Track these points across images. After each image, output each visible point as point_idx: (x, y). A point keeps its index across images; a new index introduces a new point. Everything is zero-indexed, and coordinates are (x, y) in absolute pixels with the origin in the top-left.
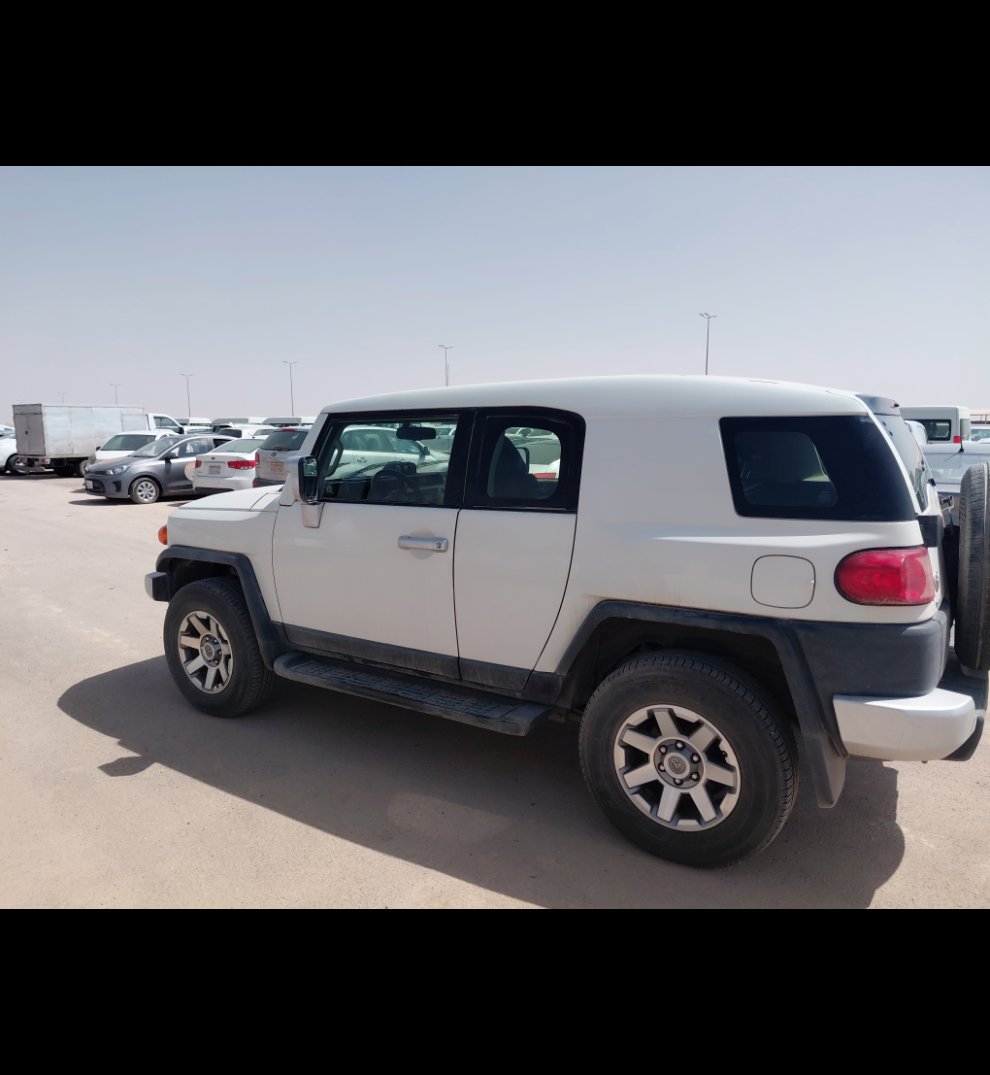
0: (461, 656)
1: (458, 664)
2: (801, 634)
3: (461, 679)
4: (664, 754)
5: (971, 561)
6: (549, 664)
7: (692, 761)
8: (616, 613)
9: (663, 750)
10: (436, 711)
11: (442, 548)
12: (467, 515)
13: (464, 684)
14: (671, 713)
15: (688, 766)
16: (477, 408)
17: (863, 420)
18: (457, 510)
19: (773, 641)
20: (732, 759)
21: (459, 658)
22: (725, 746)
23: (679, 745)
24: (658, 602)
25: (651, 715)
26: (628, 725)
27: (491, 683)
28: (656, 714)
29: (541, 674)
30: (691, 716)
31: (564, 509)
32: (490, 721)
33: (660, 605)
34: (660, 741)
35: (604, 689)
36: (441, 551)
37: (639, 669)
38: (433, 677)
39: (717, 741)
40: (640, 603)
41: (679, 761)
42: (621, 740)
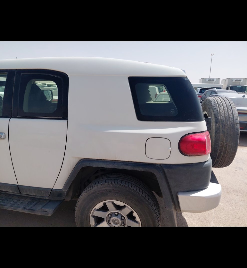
0: (19, 185)
1: (18, 187)
2: (166, 170)
3: (20, 193)
4: (110, 217)
5: (216, 133)
6: (59, 185)
7: (122, 219)
8: (88, 165)
9: (110, 216)
10: (10, 208)
11: (2, 138)
12: (14, 121)
13: (22, 195)
14: (113, 203)
15: (120, 221)
16: (16, 70)
17: (186, 79)
18: (9, 119)
19: (155, 173)
20: (138, 219)
21: (18, 185)
22: (135, 214)
23: (116, 214)
24: (106, 159)
25: (105, 204)
26: (95, 209)
27: (34, 195)
28: (107, 204)
29: (56, 190)
30: (121, 204)
31: (62, 118)
32: (35, 211)
33: (107, 160)
34: (109, 213)
35: (84, 195)
36: (2, 139)
37: (99, 187)
38: (8, 193)
39: (132, 212)
40: (99, 159)
41: (116, 220)
42: (92, 215)
